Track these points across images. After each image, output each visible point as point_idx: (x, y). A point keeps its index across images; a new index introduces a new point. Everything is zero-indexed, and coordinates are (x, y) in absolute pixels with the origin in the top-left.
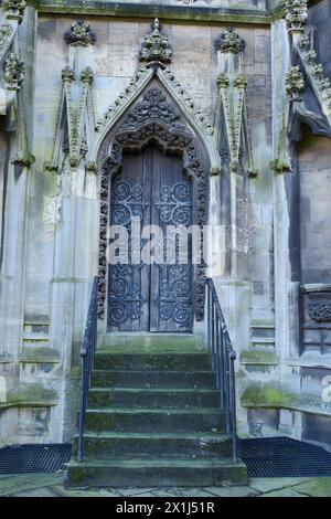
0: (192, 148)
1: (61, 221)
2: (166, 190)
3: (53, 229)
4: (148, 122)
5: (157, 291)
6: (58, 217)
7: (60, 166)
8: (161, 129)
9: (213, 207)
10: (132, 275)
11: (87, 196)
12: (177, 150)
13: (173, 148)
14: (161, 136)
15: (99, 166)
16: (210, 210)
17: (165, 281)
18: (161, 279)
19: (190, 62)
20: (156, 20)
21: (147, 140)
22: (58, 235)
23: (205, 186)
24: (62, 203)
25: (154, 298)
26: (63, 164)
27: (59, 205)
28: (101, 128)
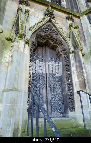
0: (62, 45)
1: (12, 61)
2: (51, 59)
3: (7, 65)
4: (48, 33)
5: (50, 98)
6: (10, 59)
7: (13, 39)
8: (52, 37)
9: (73, 64)
10: (39, 91)
11: (25, 53)
12: (56, 46)
13: (55, 45)
14: (51, 40)
15: (30, 43)
16: (71, 65)
17: (53, 93)
18: (51, 92)
19: (60, 20)
20: (50, 6)
21: (46, 40)
22: (10, 68)
23: (68, 57)
24: (13, 53)
25: (49, 101)
26: (15, 39)
27: (11, 55)
28: (32, 29)
